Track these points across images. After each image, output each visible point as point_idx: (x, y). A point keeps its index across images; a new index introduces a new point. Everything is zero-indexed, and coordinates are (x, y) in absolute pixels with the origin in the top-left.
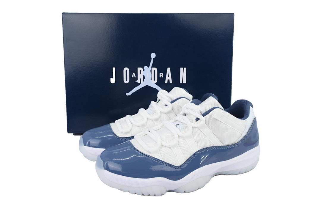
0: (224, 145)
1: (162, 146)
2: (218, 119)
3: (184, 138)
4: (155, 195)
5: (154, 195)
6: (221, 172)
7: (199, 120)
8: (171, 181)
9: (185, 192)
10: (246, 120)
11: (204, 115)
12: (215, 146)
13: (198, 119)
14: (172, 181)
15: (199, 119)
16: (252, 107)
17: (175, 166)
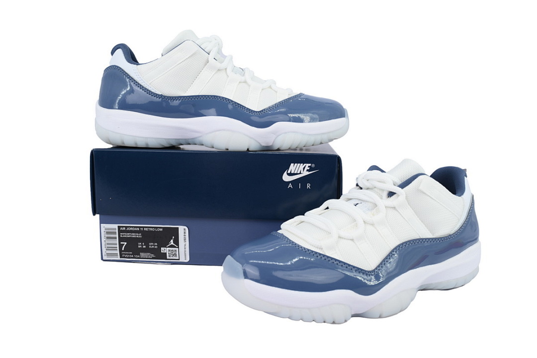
0: (434, 237)
1: (340, 237)
2: (427, 193)
3: (373, 225)
4: (334, 323)
5: (332, 322)
6: (427, 284)
7: (395, 195)
8: (361, 296)
9: (380, 317)
10: (462, 196)
11: (403, 185)
12: (422, 237)
13: (391, 194)
14: (363, 296)
15: (395, 193)
16: (466, 177)
17: (366, 271)
